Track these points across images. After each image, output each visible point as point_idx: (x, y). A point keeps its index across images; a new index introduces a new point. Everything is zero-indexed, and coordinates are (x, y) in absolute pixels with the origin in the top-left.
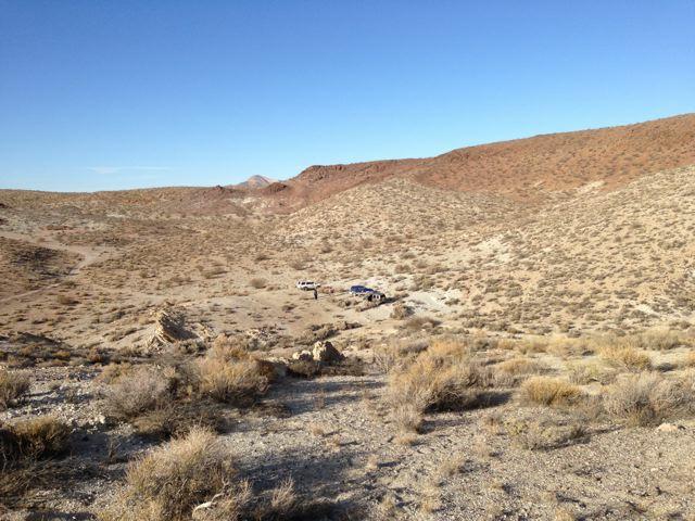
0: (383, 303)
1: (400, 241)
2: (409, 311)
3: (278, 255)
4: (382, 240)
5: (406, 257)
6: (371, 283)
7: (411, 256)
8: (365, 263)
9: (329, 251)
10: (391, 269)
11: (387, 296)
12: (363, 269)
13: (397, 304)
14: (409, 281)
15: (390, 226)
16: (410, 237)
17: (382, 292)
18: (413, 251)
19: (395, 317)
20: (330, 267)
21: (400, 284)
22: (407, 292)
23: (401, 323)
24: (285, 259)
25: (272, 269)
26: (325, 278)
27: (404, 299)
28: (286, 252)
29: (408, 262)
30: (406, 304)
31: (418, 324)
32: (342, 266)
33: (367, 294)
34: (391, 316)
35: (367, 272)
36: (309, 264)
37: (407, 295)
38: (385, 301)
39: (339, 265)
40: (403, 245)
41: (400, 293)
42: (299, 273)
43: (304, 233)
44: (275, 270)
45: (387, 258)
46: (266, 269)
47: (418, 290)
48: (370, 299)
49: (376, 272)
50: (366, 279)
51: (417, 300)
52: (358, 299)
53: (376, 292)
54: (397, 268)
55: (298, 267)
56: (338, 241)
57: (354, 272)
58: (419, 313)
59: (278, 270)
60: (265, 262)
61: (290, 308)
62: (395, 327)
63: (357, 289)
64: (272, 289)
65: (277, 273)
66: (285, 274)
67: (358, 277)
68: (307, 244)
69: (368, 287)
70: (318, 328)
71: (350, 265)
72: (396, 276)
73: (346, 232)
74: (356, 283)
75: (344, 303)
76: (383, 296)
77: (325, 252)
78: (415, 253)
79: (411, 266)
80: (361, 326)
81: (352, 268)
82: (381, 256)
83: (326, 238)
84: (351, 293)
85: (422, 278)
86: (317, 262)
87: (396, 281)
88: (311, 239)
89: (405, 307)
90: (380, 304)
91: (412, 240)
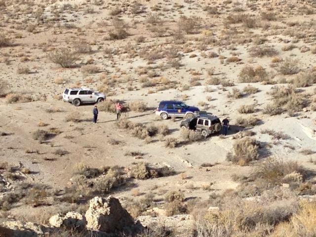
1: (251, 25)
2: (262, 150)
3: (30, 39)
4: (220, 21)
5: (262, 54)
6: (196, 97)
7: (270, 52)
8: (186, 60)
9: (122, 36)
10: (233, 73)
12: (182, 71)
13: (241, 137)
14: (264, 97)
16: (270, 18)
17: (215, 113)
18: (274, 43)
19: (236, 161)
20: (124, 66)
21: (247, 102)
22: (259, 115)
23: (246, 170)
26: (113, 84)
29: (265, 63)
31: (276, 175)
32: (144, 64)
33: (188, 116)
34: (229, 158)
35: (189, 77)
36: (87, 58)
37: (258, 122)
39: (140, 63)
40: (257, 32)
41: (247, 117)
42: (68, 72)
44: (25, 65)
45: (227, 54)
46: (8, 63)
47: (279, 113)
48: (192, 125)
50: (187, 88)
52: (171, 125)
53: (203, 113)
54: (243, 72)
55: (65, 63)
56: (140, 18)
57: (166, 75)
58: (280, 155)
59: (30, 65)
60: (7, 50)
61: (48, 136)
62: (235, 178)
63: (170, 106)
66: (43, 75)
67: (173, 85)
68: (83, 21)
69: (189, 103)
70: (97, 173)
71: (159, 62)
72: (241, 87)
74: (169, 95)
75: (145, 132)
76: (216, 121)
77: (115, 37)
78: (279, 46)
79: (268, 69)
80: (174, 173)
81: (163, 68)
82: (215, 50)
83: (119, 12)
84: (158, 113)
85: (288, 92)
86: (100, 55)
87: (241, 96)
88: (92, 12)
89: (254, 143)
90: (210, 136)
91: (273, 23)
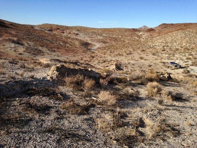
0: (180, 68)
1: (189, 50)
2: (188, 72)
3: (148, 50)
4: (183, 49)
5: (190, 55)
6: (177, 62)
7: (192, 55)
8: (176, 55)
10: (184, 58)
11: (182, 66)
12: (175, 57)
13: (185, 69)
14: (190, 62)
15: (186, 44)
16: (193, 49)
17: (180, 65)
18: (193, 53)
19: (183, 73)
20: (164, 56)
22: (189, 66)
23: (185, 75)
24: (150, 52)
25: (146, 54)
26: (162, 58)
27: (187, 68)
28: (151, 50)
29: (191, 57)
30: (188, 70)
31: (191, 76)
32: (168, 55)
36: (158, 54)
37: (188, 67)
38: (181, 67)
39: (167, 55)
40: (190, 51)
41: (186, 66)
42: (154, 56)
43: (157, 44)
44: (147, 54)
45: (184, 55)
46: (144, 54)
47: (192, 66)
48: (176, 66)
49: (179, 58)
50: (175, 60)
51: (192, 69)
52: (172, 66)
53: (178, 65)
54: (186, 58)
55: (154, 54)
56: (168, 48)
57: (171, 58)
58: (192, 73)
60: (144, 52)
61: (150, 66)
62: (183, 76)
63: (172, 63)
64: (145, 60)
65: (147, 56)
66: (150, 56)
67: (173, 59)
68: (157, 48)
69: (175, 63)
70: (158, 73)
71: (171, 55)
72: (186, 61)
73: (171, 45)
74: (172, 61)
76: (180, 66)
77: (163, 51)
78: (194, 54)
79: (191, 58)
80: (172, 74)
81: (171, 56)
82: (181, 54)
83: (164, 47)
84: (170, 64)
85: (195, 62)
86: (160, 53)
87: (186, 62)
88: (159, 46)
89: (187, 70)
90: (179, 68)
91: (193, 50)
